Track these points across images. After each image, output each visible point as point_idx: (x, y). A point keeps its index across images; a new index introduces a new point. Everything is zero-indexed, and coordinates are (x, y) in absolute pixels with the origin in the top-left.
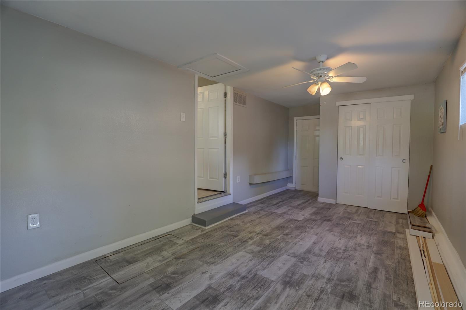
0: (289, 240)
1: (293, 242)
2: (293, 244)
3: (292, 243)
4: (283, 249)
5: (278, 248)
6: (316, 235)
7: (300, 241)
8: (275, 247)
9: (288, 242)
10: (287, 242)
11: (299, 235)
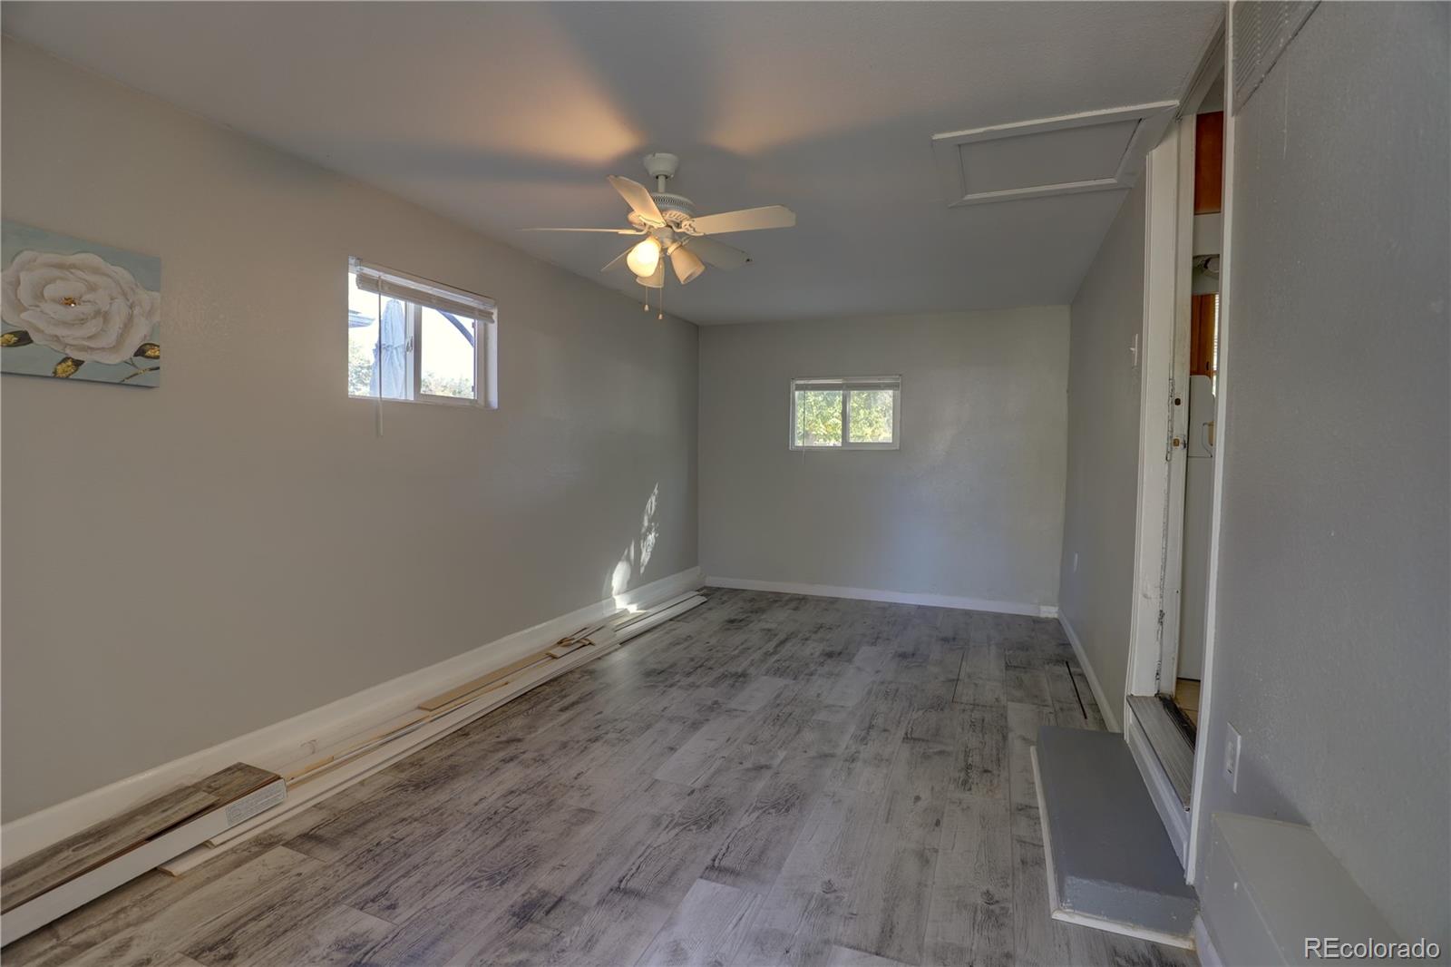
0: (748, 748)
1: (736, 743)
2: (735, 740)
3: (738, 741)
4: (762, 722)
5: (774, 725)
6: (656, 780)
7: (717, 750)
8: (782, 726)
9: (751, 744)
10: (754, 742)
11: (718, 771)
